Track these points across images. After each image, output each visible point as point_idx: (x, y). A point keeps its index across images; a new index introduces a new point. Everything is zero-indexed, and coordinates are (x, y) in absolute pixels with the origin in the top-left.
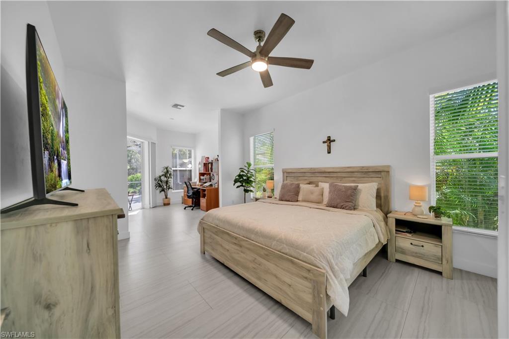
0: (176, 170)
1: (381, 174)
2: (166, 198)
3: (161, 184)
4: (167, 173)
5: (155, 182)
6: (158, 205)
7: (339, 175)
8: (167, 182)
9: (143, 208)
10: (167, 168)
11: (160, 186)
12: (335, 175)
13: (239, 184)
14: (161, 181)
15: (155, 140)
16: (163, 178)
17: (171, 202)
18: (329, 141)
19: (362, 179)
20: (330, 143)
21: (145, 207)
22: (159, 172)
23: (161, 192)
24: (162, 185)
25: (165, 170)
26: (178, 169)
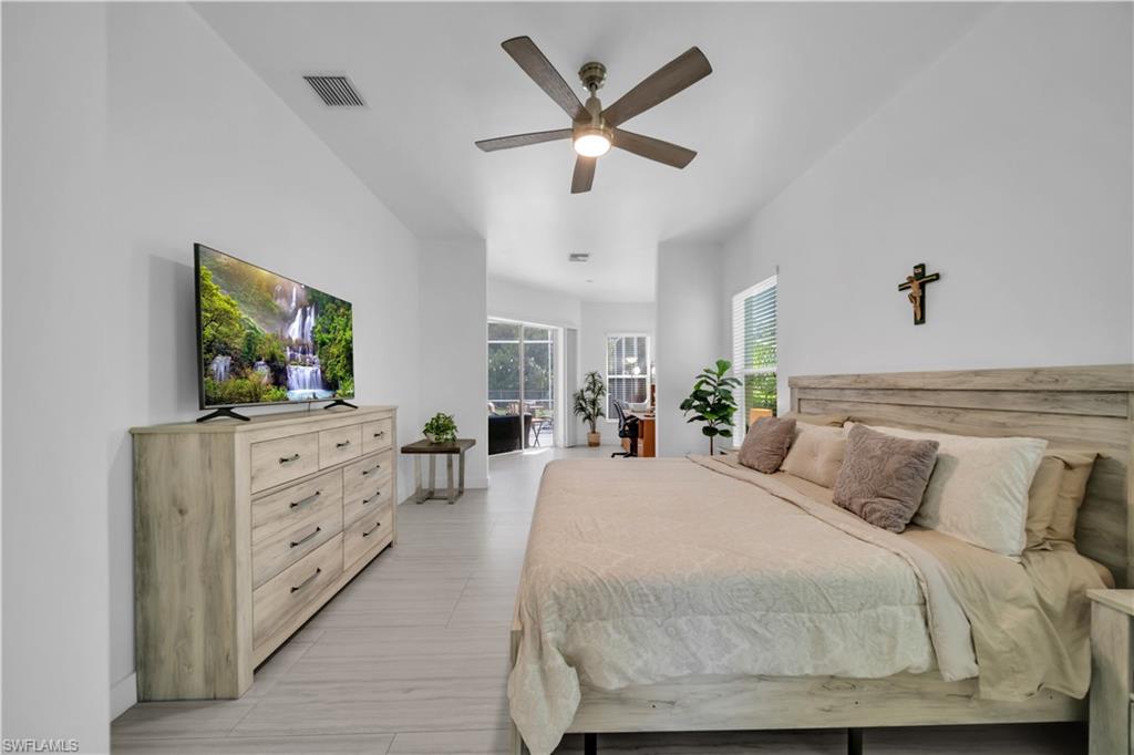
0: (620, 380)
1: (1126, 402)
2: (594, 432)
3: (584, 405)
4: (595, 384)
5: (573, 401)
6: (579, 443)
7: (944, 399)
8: (594, 403)
9: (555, 446)
10: (593, 375)
11: (583, 409)
12: (930, 400)
13: (693, 413)
14: (584, 400)
15: (577, 324)
16: (589, 395)
17: (602, 442)
18: (921, 280)
19: (1037, 420)
20: (922, 287)
21: (558, 443)
22: (581, 383)
23: (584, 420)
24: (585, 407)
25: (590, 379)
26: (624, 376)
